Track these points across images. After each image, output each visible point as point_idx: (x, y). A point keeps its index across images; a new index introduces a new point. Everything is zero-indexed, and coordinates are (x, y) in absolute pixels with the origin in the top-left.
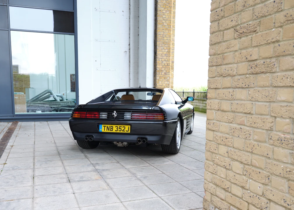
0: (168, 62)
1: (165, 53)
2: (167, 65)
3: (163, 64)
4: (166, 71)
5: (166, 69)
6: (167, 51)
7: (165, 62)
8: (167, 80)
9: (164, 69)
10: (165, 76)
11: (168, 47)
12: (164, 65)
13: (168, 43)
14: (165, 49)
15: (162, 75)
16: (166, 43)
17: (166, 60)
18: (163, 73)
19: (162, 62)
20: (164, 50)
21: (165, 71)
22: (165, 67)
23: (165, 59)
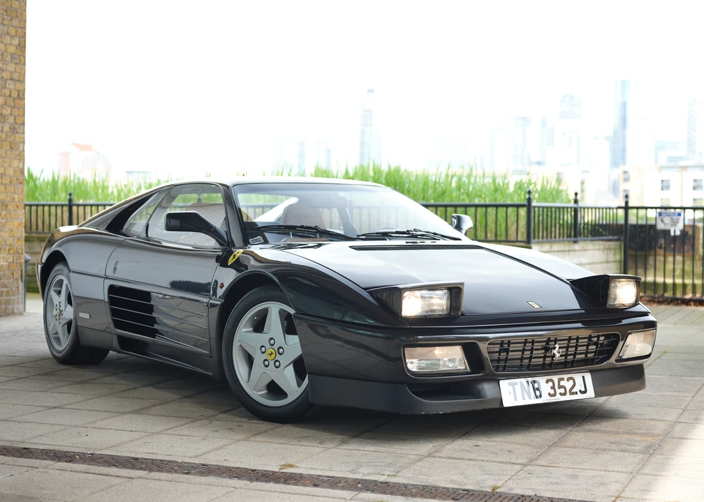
0: (19, 86)
1: (12, 49)
2: (19, 95)
3: (7, 92)
4: (15, 119)
5: (16, 112)
6: (16, 42)
7: (10, 85)
8: (17, 152)
9: (9, 112)
10: (12, 138)
11: (19, 30)
12: (10, 96)
13: (19, 14)
14: (12, 37)
15: (4, 136)
16: (14, 15)
17: (16, 76)
18: (6, 128)
19: (4, 84)
20: (7, 39)
21: (11, 120)
22: (12, 104)
23: (11, 72)
